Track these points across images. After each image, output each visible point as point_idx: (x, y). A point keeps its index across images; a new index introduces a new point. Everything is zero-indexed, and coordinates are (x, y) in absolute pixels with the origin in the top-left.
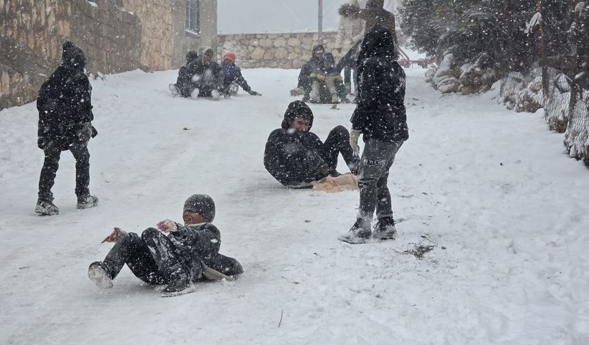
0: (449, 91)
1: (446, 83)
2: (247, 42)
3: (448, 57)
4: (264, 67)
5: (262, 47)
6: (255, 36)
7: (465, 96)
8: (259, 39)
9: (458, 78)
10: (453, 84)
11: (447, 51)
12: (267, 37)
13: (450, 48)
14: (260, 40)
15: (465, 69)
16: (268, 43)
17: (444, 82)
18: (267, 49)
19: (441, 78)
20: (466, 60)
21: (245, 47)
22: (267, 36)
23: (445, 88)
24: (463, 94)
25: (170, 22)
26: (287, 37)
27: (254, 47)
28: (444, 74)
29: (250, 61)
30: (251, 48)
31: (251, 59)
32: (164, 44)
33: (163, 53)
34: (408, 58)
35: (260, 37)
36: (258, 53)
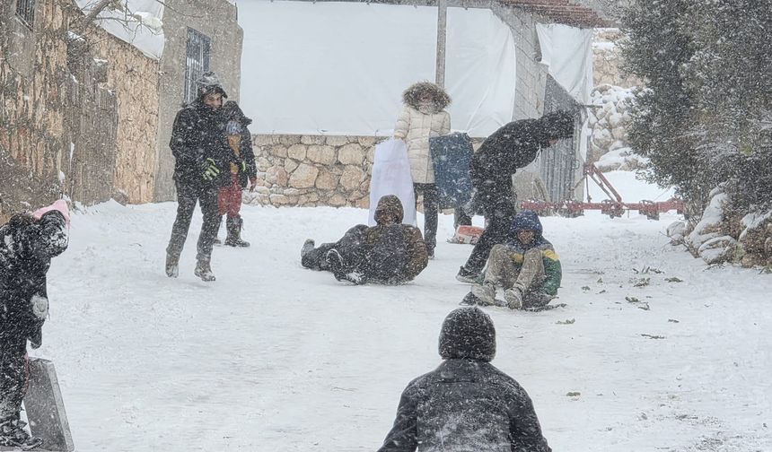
0: (719, 261)
1: (713, 246)
2: (281, 151)
3: (717, 201)
4: (316, 203)
5: (313, 164)
6: (299, 140)
7: (749, 270)
8: (308, 146)
9: (736, 238)
10: (727, 248)
11: (716, 189)
12: (325, 143)
13: (721, 184)
14: (311, 149)
15: (749, 222)
16: (327, 154)
17: (710, 245)
18: (323, 168)
19: (704, 237)
20: (752, 207)
21: (277, 161)
22: (324, 141)
23: (713, 254)
24: (744, 267)
25: (155, 109)
26: (367, 144)
27: (298, 162)
28: (709, 230)
29: (287, 191)
30: (290, 164)
31: (287, 186)
32: (141, 150)
33: (140, 169)
34: (619, 199)
35: (310, 142)
36: (304, 175)
